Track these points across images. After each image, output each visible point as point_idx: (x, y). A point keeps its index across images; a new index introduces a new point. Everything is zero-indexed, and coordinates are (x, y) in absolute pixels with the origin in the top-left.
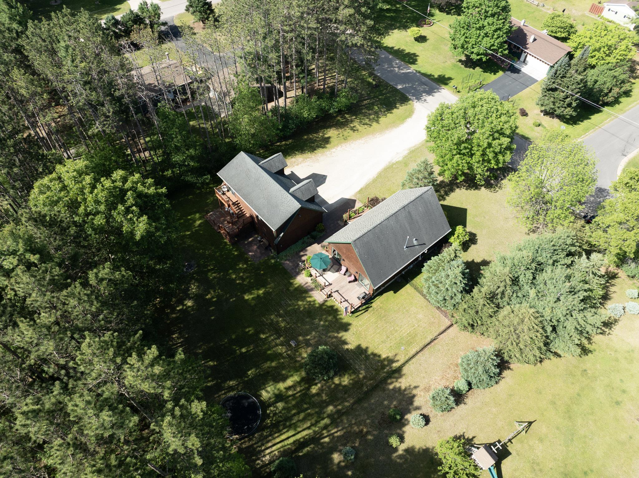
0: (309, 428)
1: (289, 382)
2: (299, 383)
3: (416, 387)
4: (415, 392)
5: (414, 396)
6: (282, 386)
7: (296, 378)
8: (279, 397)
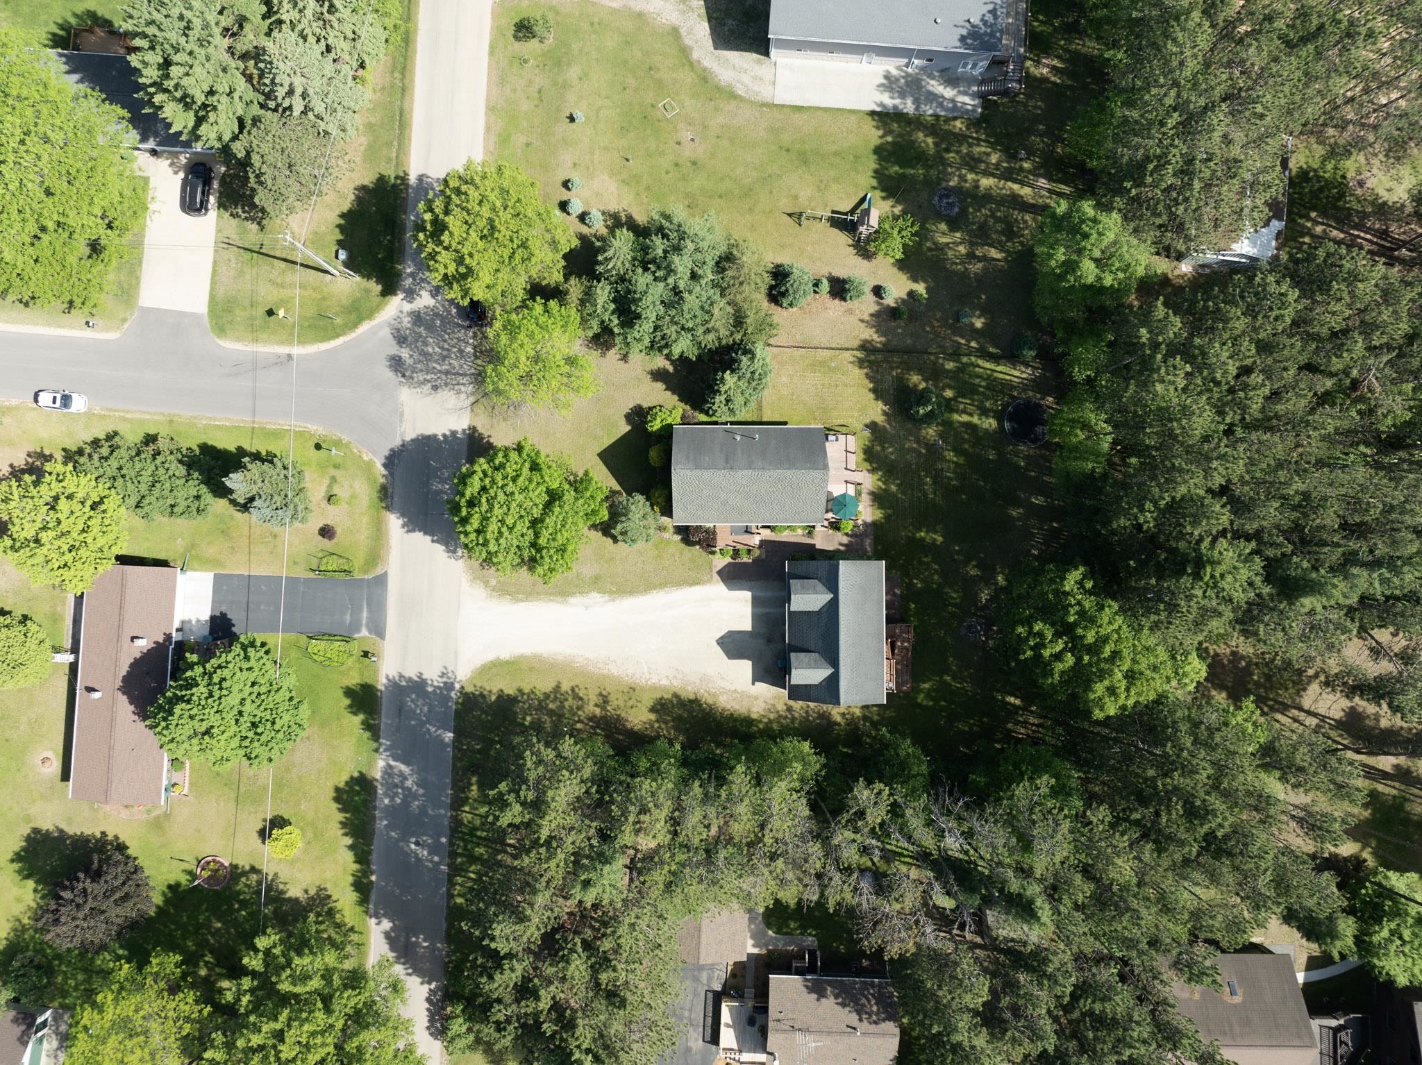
0: (978, 366)
1: (965, 418)
2: (957, 411)
3: (862, 321)
4: (867, 318)
5: (872, 315)
6: (975, 420)
7: (956, 417)
8: (984, 412)
